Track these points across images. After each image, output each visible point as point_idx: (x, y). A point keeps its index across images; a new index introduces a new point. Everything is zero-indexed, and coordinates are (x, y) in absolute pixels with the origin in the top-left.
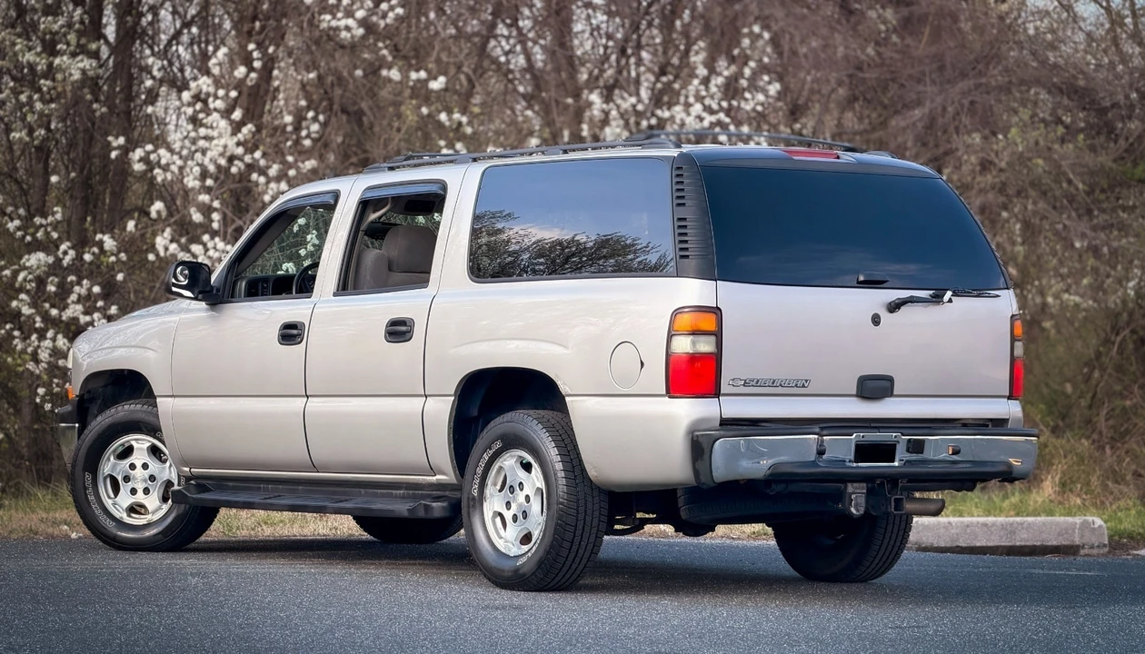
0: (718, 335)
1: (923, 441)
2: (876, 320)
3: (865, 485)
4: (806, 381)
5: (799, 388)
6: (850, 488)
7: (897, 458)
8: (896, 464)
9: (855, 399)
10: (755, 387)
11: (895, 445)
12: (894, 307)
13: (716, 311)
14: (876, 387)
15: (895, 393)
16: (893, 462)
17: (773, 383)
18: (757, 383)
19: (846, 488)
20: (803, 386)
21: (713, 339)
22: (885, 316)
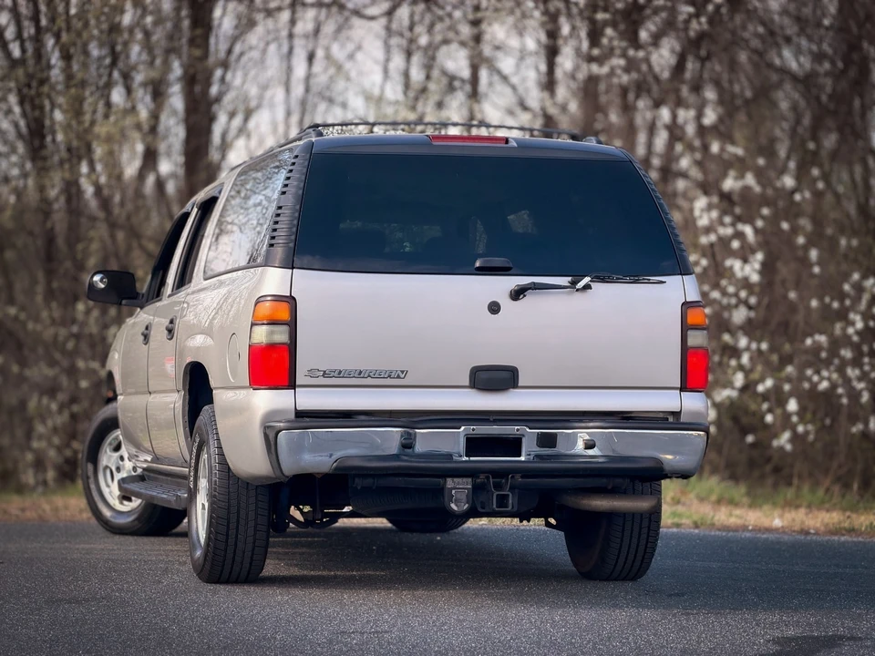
0: (292, 325)
1: (555, 435)
2: (494, 308)
3: (470, 480)
4: (402, 372)
5: (394, 379)
6: (450, 483)
7: (523, 453)
8: (523, 458)
9: (470, 390)
10: (334, 377)
11: (521, 439)
12: (517, 294)
13: (291, 301)
14: (496, 378)
15: (520, 384)
16: (520, 456)
17: (360, 374)
18: (340, 374)
19: (445, 482)
20: (398, 377)
21: (285, 329)
22: (506, 303)
